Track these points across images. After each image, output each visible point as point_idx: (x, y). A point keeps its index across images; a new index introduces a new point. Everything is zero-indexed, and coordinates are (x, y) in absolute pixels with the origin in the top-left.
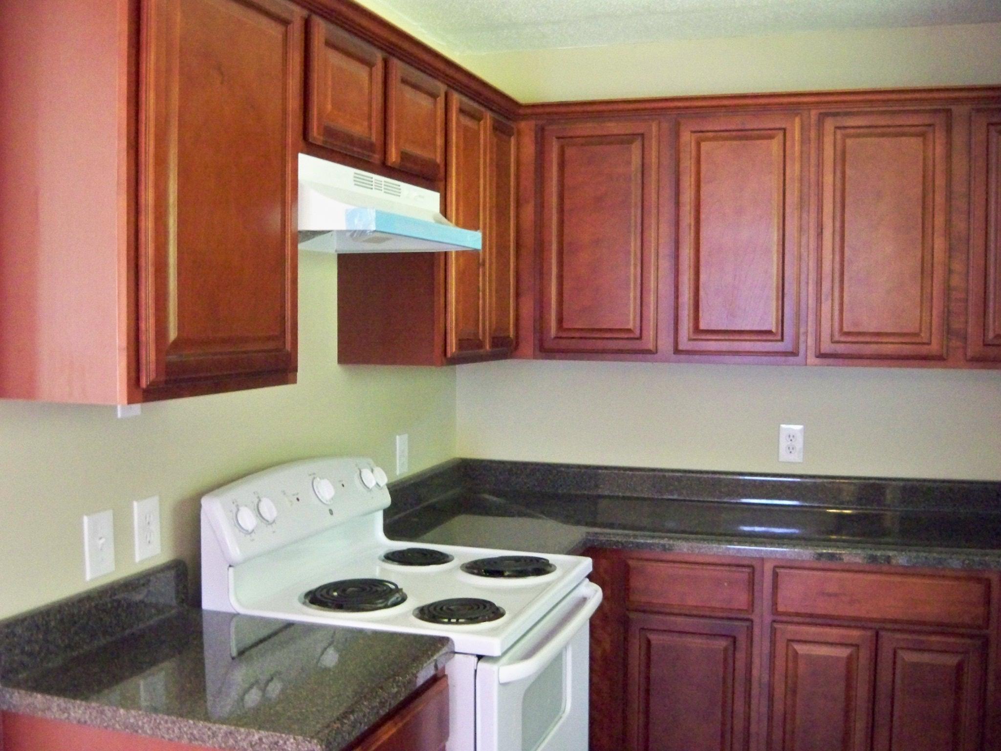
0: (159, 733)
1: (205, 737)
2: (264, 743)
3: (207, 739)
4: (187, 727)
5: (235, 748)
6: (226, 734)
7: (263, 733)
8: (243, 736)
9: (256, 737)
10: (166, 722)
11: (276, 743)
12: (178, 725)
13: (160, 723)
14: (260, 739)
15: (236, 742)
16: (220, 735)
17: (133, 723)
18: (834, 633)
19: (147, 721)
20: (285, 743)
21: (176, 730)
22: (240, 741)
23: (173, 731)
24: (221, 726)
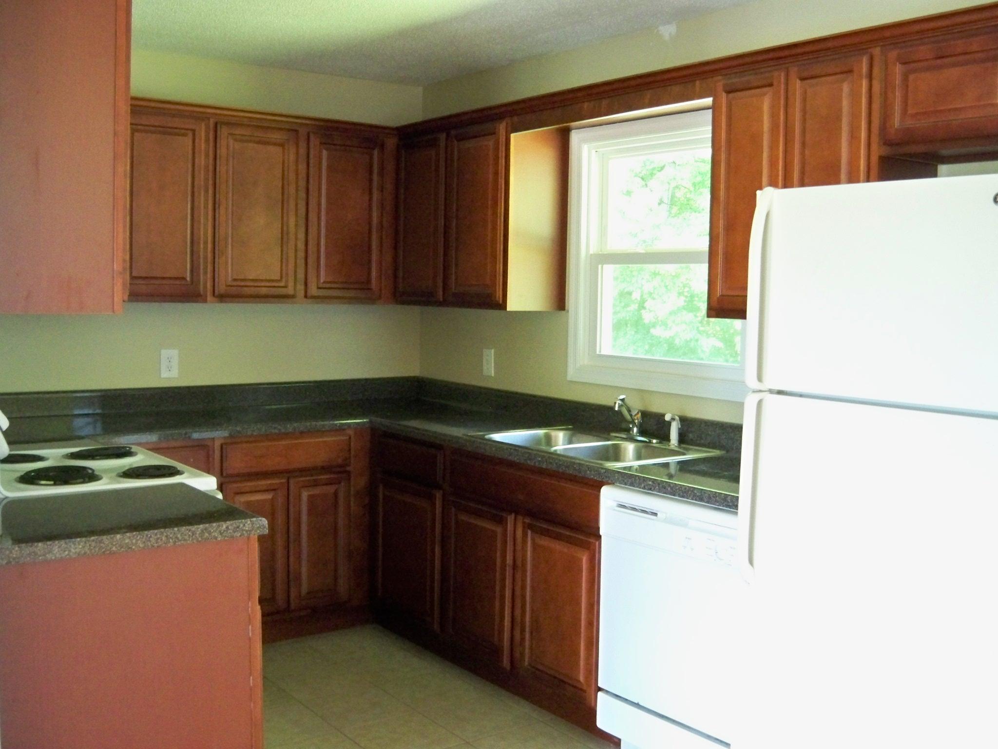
0: (149, 544)
1: (186, 537)
2: (230, 530)
3: (188, 539)
4: (173, 534)
5: (209, 538)
6: (202, 531)
7: (228, 523)
8: (215, 529)
9: (224, 527)
10: (156, 534)
11: (238, 527)
12: (165, 534)
13: (151, 537)
14: (227, 528)
15: (209, 534)
16: (198, 533)
17: (128, 543)
18: (264, 483)
19: (140, 538)
20: (244, 525)
21: (164, 538)
22: (213, 532)
23: (162, 540)
24: (198, 526)
